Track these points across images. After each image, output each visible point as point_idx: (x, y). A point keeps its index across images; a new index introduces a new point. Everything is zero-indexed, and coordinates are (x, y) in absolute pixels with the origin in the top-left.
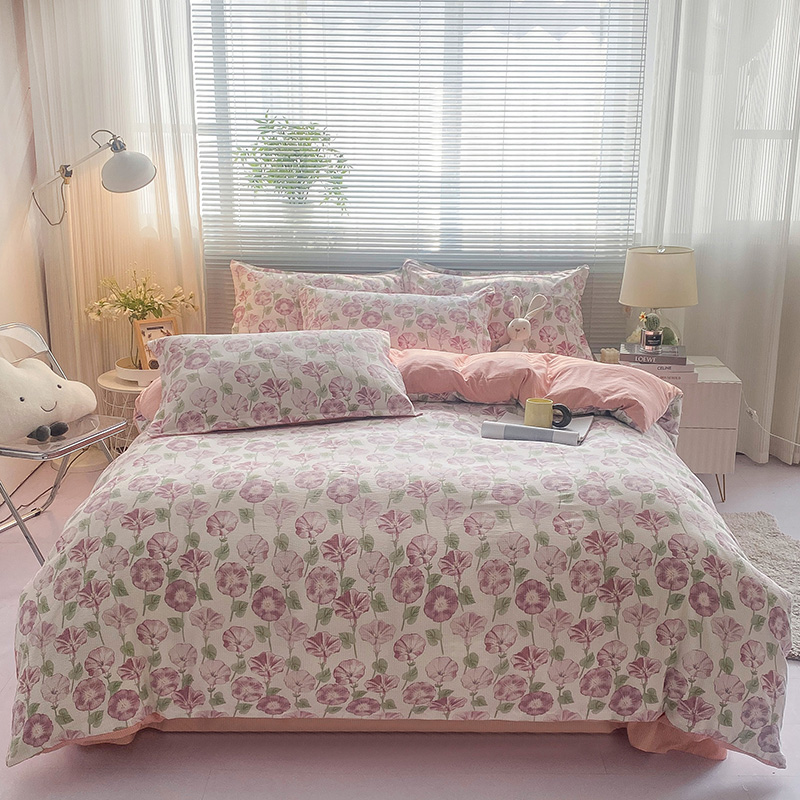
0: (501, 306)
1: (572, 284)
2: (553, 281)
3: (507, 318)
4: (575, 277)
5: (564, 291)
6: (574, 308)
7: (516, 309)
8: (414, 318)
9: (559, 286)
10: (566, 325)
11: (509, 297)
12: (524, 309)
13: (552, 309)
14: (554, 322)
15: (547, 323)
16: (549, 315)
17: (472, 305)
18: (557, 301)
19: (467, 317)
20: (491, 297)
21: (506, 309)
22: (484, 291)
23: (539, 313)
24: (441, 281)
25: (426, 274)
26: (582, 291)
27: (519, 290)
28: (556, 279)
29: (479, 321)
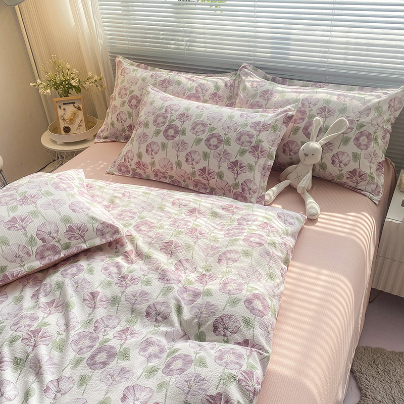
0: (302, 125)
1: (385, 107)
2: (365, 102)
3: (304, 138)
4: (391, 100)
5: (373, 114)
6: (380, 134)
7: (314, 131)
8: (204, 136)
9: (369, 109)
10: (362, 153)
11: (313, 116)
12: (322, 131)
13: (352, 135)
14: (351, 148)
15: (343, 148)
16: (346, 141)
17: (265, 127)
18: (362, 126)
19: (254, 140)
20: (290, 118)
21: (306, 129)
22: (286, 111)
23: (336, 138)
24: (260, 90)
25: (253, 81)
26: (397, 114)
27: (326, 110)
28: (369, 101)
29: (266, 145)
